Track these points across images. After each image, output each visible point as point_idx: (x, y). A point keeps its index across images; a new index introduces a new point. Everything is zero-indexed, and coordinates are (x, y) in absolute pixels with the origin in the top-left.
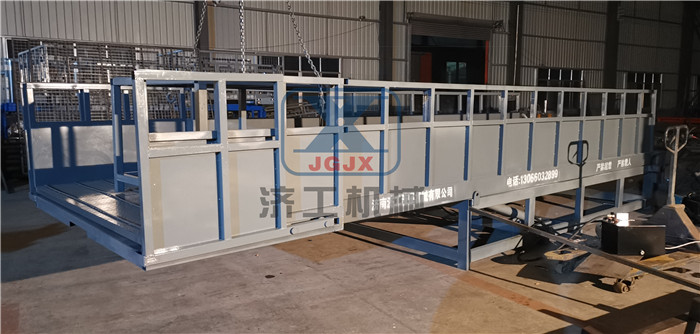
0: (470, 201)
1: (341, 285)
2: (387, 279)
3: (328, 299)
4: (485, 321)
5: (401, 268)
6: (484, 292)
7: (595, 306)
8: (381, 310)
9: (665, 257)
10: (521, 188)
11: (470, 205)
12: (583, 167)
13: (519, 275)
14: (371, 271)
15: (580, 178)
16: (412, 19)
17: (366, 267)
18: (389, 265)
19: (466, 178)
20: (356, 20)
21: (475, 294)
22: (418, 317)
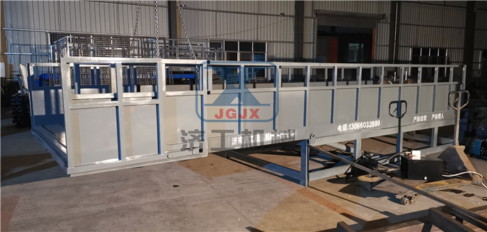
0: (308, 140)
1: (218, 193)
2: (251, 190)
3: (206, 201)
4: (301, 219)
5: (263, 184)
6: (310, 200)
7: (381, 212)
8: (236, 209)
9: (443, 182)
10: (348, 132)
11: (308, 143)
12: (402, 119)
13: (341, 191)
14: (242, 185)
15: (399, 126)
16: (318, 14)
17: (241, 182)
18: (256, 182)
19: (305, 125)
20: (278, 16)
21: (304, 202)
22: (258, 214)
